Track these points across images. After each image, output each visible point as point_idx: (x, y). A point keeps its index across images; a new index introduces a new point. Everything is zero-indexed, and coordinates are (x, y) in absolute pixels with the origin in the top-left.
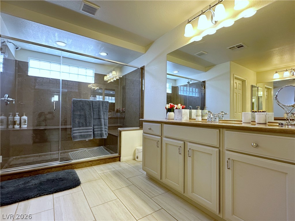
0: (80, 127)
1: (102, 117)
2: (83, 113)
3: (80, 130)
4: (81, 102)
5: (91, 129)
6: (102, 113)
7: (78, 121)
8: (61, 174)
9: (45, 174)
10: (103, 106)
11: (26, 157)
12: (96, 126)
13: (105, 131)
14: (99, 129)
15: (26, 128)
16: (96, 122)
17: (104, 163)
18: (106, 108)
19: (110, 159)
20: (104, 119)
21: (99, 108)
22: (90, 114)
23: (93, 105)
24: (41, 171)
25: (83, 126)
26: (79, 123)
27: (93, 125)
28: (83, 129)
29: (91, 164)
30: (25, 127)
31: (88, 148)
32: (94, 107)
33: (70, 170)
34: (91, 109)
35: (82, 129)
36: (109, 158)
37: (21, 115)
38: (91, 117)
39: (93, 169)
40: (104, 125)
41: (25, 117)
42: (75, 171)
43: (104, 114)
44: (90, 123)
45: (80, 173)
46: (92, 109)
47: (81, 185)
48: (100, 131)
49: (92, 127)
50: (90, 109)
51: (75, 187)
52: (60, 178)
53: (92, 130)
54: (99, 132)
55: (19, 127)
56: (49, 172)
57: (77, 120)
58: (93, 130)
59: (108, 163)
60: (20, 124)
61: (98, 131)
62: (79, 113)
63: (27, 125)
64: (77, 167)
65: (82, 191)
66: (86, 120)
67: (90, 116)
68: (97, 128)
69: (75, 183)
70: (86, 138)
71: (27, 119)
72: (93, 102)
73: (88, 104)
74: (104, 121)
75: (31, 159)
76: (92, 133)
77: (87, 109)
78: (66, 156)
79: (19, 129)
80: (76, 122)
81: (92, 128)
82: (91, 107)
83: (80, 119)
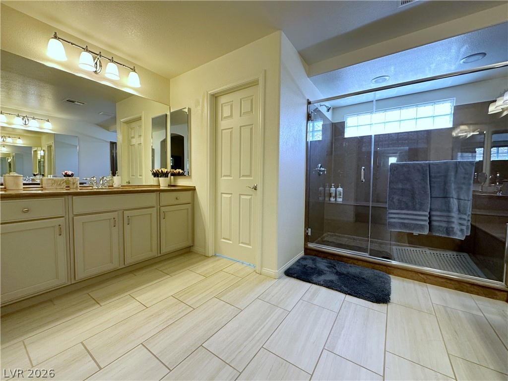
0: (401, 210)
1: (454, 194)
2: (408, 186)
3: (402, 214)
4: (404, 168)
5: (425, 216)
6: (453, 186)
7: (398, 200)
8: (367, 273)
9: (349, 265)
10: (456, 172)
11: (339, 236)
12: (437, 210)
13: (461, 224)
14: (446, 219)
15: (341, 203)
16: (438, 203)
17: (456, 289)
18: (467, 176)
19: (475, 287)
20: (459, 199)
21: (446, 176)
22: (424, 188)
23: (431, 171)
24: (345, 259)
25: (407, 208)
26: (400, 201)
27: (430, 210)
28: (407, 214)
29: (423, 279)
30: (340, 200)
31: (431, 248)
32: (433, 175)
33: (381, 274)
34: (426, 179)
35: (405, 214)
36: (473, 284)
37: (336, 187)
38: (426, 192)
39: (425, 288)
40: (457, 213)
41: (340, 189)
42: (390, 277)
43: (459, 189)
44: (422, 204)
45: (397, 285)
46: (428, 178)
47: (390, 305)
48: (445, 221)
49: (426, 211)
50: (424, 179)
51: (379, 303)
52: (363, 278)
53: (427, 218)
54: (444, 225)
55: (334, 200)
56: (354, 264)
57: (396, 197)
58: (429, 218)
59: (468, 292)
60: (336, 197)
61: (441, 221)
62: (400, 186)
63: (342, 199)
64: (395, 273)
65: (386, 315)
66: (413, 198)
67: (422, 192)
68: (440, 216)
69: (381, 297)
70: (413, 229)
71: (342, 192)
72: (431, 166)
73: (419, 170)
74: (459, 205)
75: (344, 240)
76: (427, 223)
77: (416, 179)
78: (388, 251)
79: (334, 202)
80: (395, 200)
81: (427, 213)
82: (426, 176)
83: (402, 196)
